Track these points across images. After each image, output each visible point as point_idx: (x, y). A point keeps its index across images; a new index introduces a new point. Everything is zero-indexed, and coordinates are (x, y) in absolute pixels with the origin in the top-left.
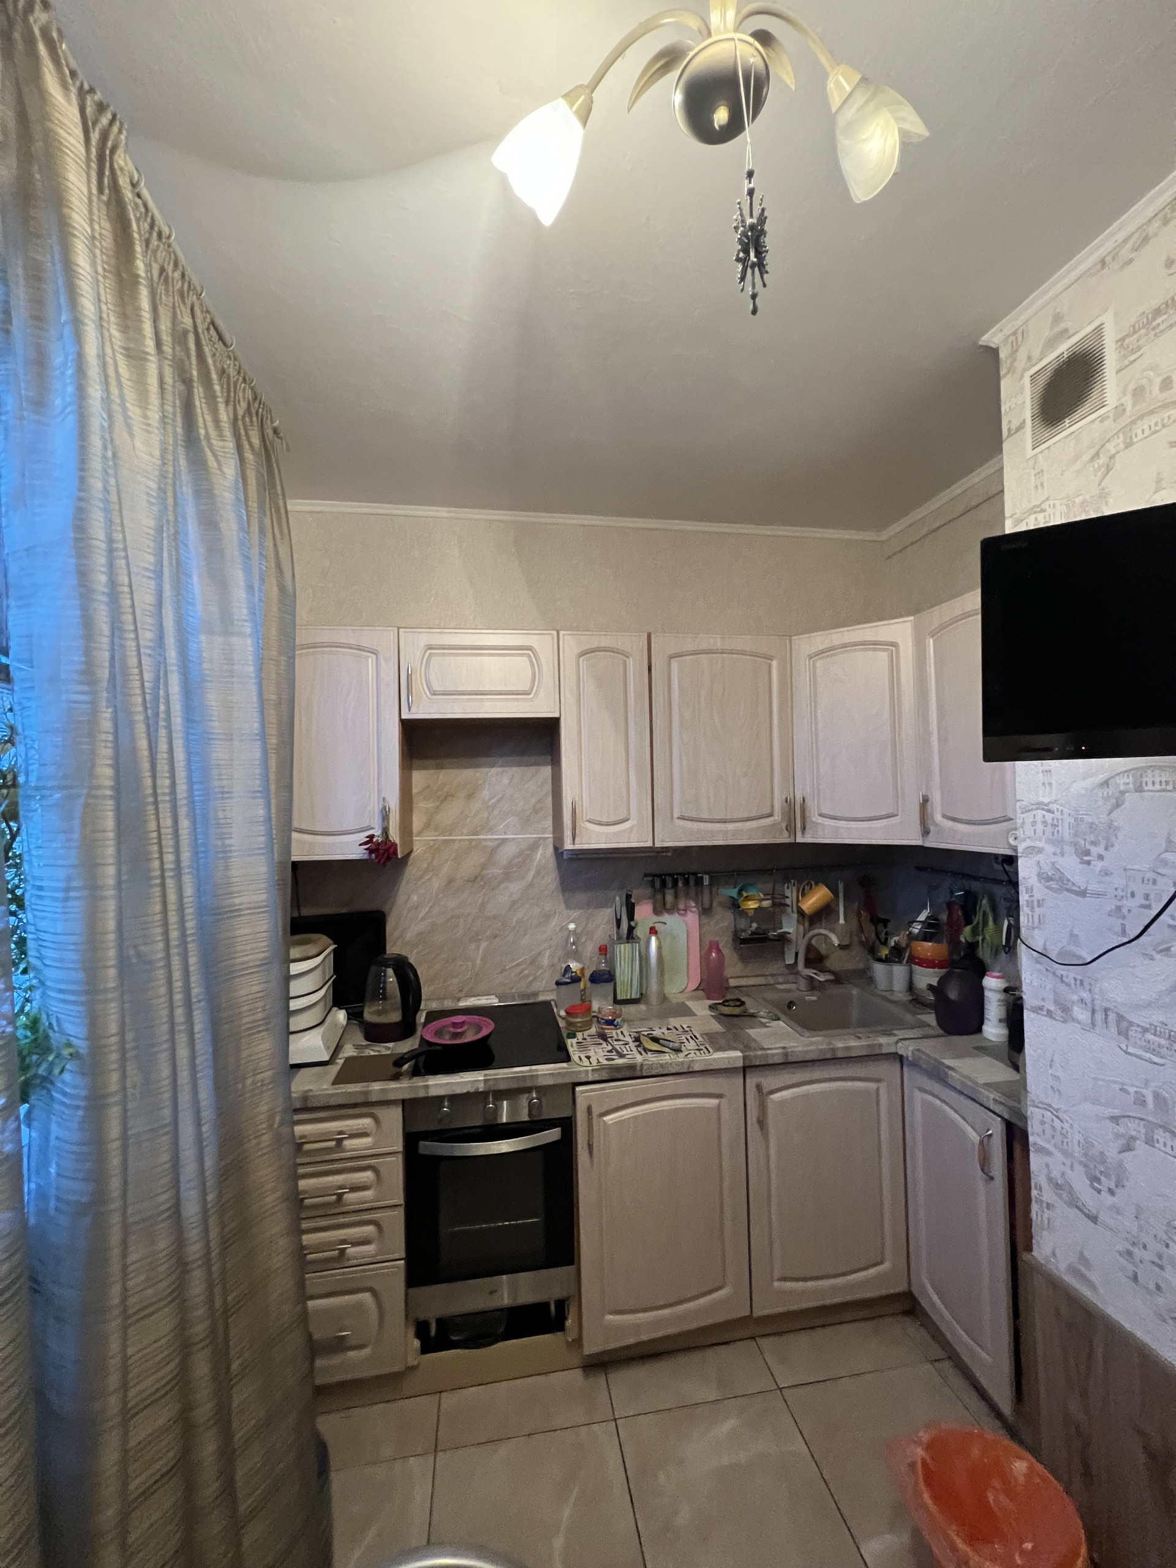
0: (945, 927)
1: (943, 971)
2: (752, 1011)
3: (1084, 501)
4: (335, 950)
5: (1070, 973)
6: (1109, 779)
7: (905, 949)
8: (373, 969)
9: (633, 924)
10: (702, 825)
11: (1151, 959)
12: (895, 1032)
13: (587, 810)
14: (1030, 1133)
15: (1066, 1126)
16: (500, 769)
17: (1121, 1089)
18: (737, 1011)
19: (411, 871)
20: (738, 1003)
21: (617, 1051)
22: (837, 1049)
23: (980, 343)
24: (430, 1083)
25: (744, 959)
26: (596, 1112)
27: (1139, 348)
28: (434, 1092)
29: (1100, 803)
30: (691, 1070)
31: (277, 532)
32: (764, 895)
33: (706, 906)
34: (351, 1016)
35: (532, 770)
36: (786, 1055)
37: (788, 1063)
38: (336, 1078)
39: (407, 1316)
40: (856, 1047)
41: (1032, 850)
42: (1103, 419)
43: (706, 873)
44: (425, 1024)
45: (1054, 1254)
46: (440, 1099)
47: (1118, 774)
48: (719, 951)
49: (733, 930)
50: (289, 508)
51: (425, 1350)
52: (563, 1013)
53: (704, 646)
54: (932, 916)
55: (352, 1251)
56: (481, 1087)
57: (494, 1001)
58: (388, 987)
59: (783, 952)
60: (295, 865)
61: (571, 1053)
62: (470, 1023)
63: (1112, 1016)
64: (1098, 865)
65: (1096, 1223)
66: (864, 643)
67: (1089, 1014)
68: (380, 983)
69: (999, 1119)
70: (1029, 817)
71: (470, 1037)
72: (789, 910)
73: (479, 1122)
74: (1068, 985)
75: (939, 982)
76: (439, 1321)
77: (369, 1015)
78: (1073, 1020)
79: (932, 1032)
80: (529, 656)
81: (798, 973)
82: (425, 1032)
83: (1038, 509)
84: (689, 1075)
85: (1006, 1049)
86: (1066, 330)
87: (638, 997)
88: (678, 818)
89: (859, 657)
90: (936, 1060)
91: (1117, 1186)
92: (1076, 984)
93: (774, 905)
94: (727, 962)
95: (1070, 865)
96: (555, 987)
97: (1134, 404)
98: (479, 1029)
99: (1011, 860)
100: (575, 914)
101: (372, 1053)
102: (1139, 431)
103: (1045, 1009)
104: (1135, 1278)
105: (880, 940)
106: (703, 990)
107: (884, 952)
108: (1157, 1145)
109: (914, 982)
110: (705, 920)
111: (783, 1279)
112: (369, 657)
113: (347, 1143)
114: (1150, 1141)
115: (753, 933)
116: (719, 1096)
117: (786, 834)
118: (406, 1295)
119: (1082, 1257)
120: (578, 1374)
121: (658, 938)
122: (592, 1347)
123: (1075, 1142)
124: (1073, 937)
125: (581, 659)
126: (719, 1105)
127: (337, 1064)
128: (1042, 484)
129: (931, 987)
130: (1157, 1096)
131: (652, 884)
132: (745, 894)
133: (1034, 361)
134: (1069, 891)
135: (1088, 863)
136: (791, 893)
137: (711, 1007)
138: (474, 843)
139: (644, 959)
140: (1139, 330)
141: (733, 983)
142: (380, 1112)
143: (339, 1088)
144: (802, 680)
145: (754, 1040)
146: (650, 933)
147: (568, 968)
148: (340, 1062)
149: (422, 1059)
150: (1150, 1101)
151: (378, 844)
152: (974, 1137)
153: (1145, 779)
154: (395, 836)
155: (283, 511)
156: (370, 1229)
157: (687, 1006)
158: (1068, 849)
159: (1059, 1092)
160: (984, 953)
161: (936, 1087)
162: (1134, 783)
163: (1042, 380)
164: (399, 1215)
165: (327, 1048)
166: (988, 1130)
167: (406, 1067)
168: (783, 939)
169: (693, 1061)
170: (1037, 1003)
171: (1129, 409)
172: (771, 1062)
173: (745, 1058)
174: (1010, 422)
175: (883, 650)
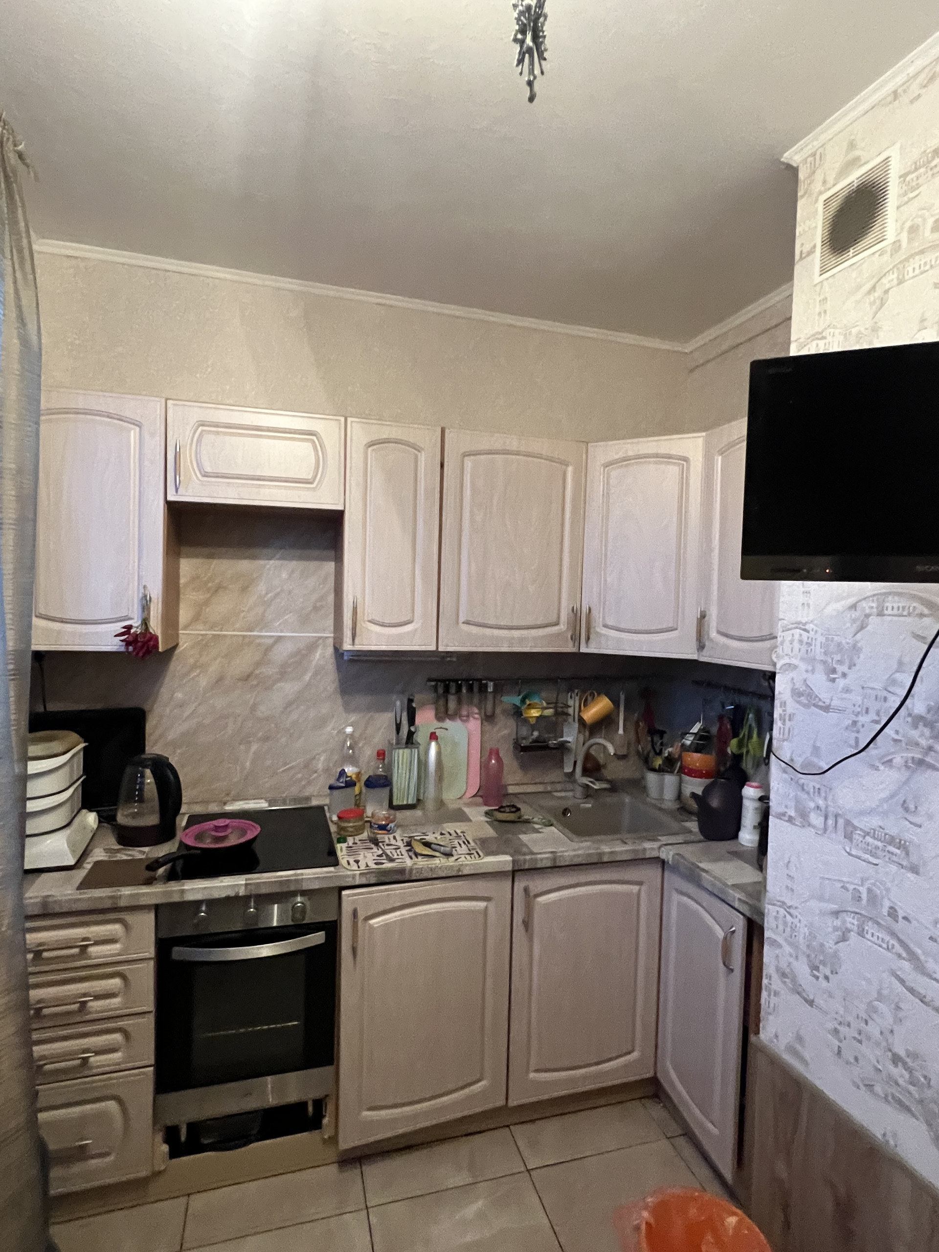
0: (715, 740)
1: (707, 781)
2: (526, 817)
3: (860, 332)
4: (85, 748)
5: (811, 782)
6: (857, 602)
7: (676, 760)
8: (129, 770)
9: (413, 729)
10: (488, 631)
11: (876, 770)
12: (660, 838)
13: (368, 610)
14: (765, 929)
15: (796, 921)
16: (278, 563)
17: (842, 887)
18: (512, 817)
19: (176, 666)
20: (514, 810)
21: (387, 855)
22: (604, 853)
23: (782, 160)
24: (186, 887)
25: (524, 767)
26: (361, 915)
27: (918, 186)
28: (190, 897)
29: (848, 625)
30: (460, 873)
31: (19, 275)
32: (548, 703)
33: (489, 713)
34: (102, 819)
35: (313, 565)
36: (554, 859)
37: (556, 867)
38: (81, 883)
39: (155, 1123)
40: (621, 852)
41: (790, 667)
42: (882, 252)
43: (491, 680)
44: (186, 827)
45: (776, 1036)
46: (198, 903)
47: (865, 599)
48: (499, 760)
49: (514, 736)
50: (35, 247)
51: (174, 1154)
52: (335, 818)
53: (498, 446)
54: (704, 729)
55: (94, 1060)
56: (242, 892)
57: (263, 805)
58: (146, 788)
59: (562, 761)
60: (38, 656)
61: (340, 858)
62: (233, 827)
63: (841, 821)
64: (841, 683)
65: (812, 1007)
66: (657, 456)
67: (822, 819)
68: (136, 784)
69: (742, 917)
70: (788, 635)
71: (233, 840)
72: (570, 719)
73: (239, 927)
74: (808, 793)
75: (703, 792)
76: (191, 1126)
77: (122, 818)
78: (809, 825)
79: (692, 838)
80: (313, 442)
81: (575, 781)
82: (185, 835)
83: (819, 336)
84: (458, 879)
85: (756, 853)
86: (858, 159)
87: (415, 802)
88: (463, 623)
89: (651, 469)
90: (693, 864)
91: (832, 972)
92: (814, 792)
93: (557, 714)
94: (506, 769)
95: (819, 682)
96: (328, 791)
97: (910, 240)
98: (244, 832)
99: (771, 676)
100: (353, 718)
101: (125, 857)
102: (910, 269)
103: (787, 815)
104: (839, 1052)
105: (655, 751)
106: (481, 796)
107: (658, 762)
108: (867, 936)
109: (683, 791)
110: (488, 727)
111: (537, 1071)
112: (132, 429)
113: (93, 950)
114: (861, 933)
115: (535, 741)
116: (487, 899)
117: (571, 644)
118: (154, 1100)
119: (799, 1039)
120: (334, 1168)
121: (438, 744)
122: (348, 1141)
123: (802, 936)
124: (816, 750)
125: (370, 449)
126: (486, 907)
127: (84, 868)
128: (825, 312)
129: (694, 795)
130: (869, 891)
131: (435, 688)
132: (528, 702)
133: (828, 186)
134: (815, 705)
135: (833, 680)
136: (573, 702)
137: (487, 814)
138: (247, 640)
139: (423, 764)
140: (920, 167)
141: (511, 790)
142: (129, 918)
143: (85, 893)
144: (597, 489)
145: (526, 845)
146: (431, 738)
147: (343, 772)
148: (88, 866)
149: (180, 864)
150: (864, 896)
151: (136, 635)
152: (720, 934)
153: (887, 604)
154: (156, 627)
155: (26, 253)
156: (118, 1037)
157: (463, 811)
158: (820, 668)
159: (792, 890)
160: (747, 765)
161: (691, 889)
162: (877, 608)
163: (835, 205)
164: (149, 1023)
165: (73, 852)
166: (732, 927)
167: (161, 871)
168: (563, 748)
169: (462, 865)
170: (782, 809)
171: (904, 244)
172: (539, 866)
173: (514, 862)
174: (802, 244)
175: (674, 464)
